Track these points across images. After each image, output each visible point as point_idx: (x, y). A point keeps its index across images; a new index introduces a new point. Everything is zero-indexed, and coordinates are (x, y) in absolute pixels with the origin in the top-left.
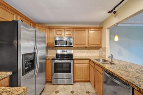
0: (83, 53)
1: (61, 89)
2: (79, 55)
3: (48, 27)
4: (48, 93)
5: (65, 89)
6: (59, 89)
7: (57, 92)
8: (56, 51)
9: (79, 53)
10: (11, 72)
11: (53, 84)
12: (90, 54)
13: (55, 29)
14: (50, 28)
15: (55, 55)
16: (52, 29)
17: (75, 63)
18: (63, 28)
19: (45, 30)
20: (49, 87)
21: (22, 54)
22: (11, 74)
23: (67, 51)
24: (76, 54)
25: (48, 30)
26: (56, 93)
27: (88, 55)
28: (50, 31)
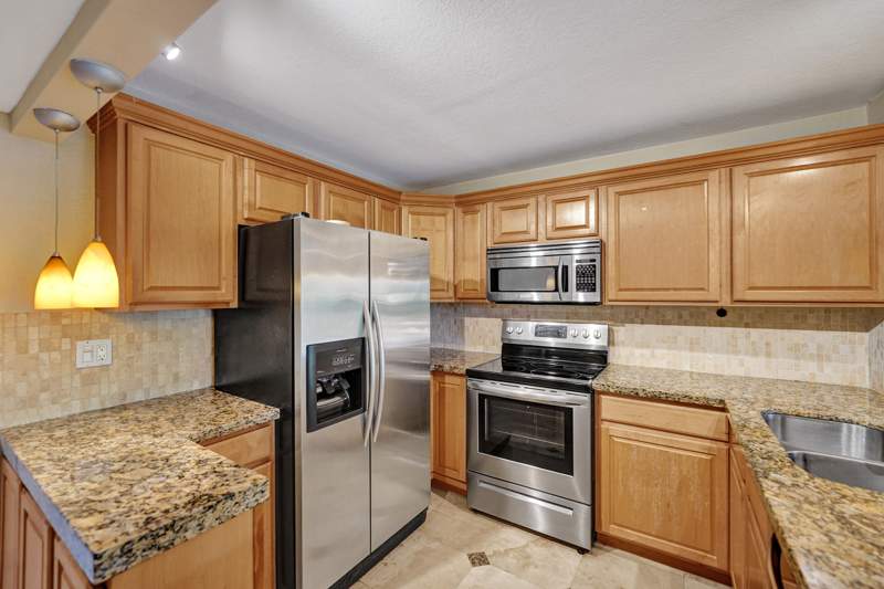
0: (691, 350)
1: (507, 552)
2: (663, 365)
3: (457, 197)
4: (437, 544)
5: (526, 561)
6: (496, 547)
7: (479, 559)
8: (504, 327)
9: (658, 352)
10: (278, 410)
11: (475, 511)
12: (762, 360)
13: (490, 204)
14: (468, 203)
15: (497, 351)
16: (477, 207)
17: (604, 415)
18: (536, 193)
19: (444, 215)
20: (448, 517)
21: (308, 347)
22: (278, 416)
23: (571, 332)
24: (638, 352)
25: (459, 211)
26: (473, 564)
27: (740, 372)
28: (469, 217)
